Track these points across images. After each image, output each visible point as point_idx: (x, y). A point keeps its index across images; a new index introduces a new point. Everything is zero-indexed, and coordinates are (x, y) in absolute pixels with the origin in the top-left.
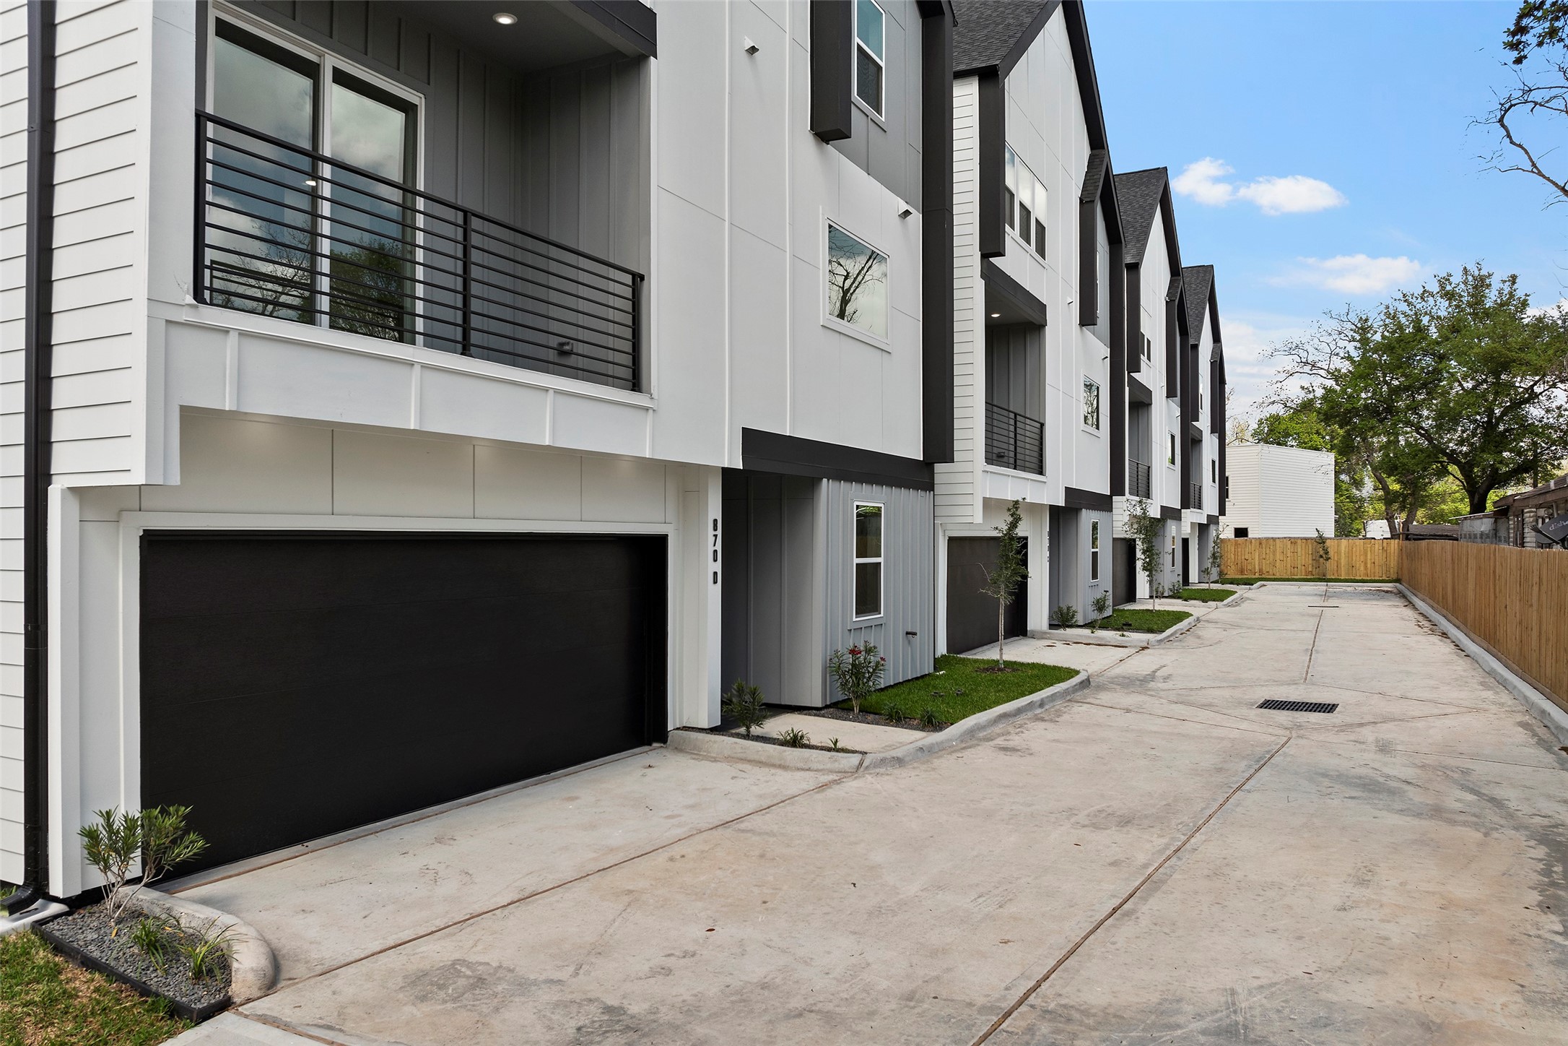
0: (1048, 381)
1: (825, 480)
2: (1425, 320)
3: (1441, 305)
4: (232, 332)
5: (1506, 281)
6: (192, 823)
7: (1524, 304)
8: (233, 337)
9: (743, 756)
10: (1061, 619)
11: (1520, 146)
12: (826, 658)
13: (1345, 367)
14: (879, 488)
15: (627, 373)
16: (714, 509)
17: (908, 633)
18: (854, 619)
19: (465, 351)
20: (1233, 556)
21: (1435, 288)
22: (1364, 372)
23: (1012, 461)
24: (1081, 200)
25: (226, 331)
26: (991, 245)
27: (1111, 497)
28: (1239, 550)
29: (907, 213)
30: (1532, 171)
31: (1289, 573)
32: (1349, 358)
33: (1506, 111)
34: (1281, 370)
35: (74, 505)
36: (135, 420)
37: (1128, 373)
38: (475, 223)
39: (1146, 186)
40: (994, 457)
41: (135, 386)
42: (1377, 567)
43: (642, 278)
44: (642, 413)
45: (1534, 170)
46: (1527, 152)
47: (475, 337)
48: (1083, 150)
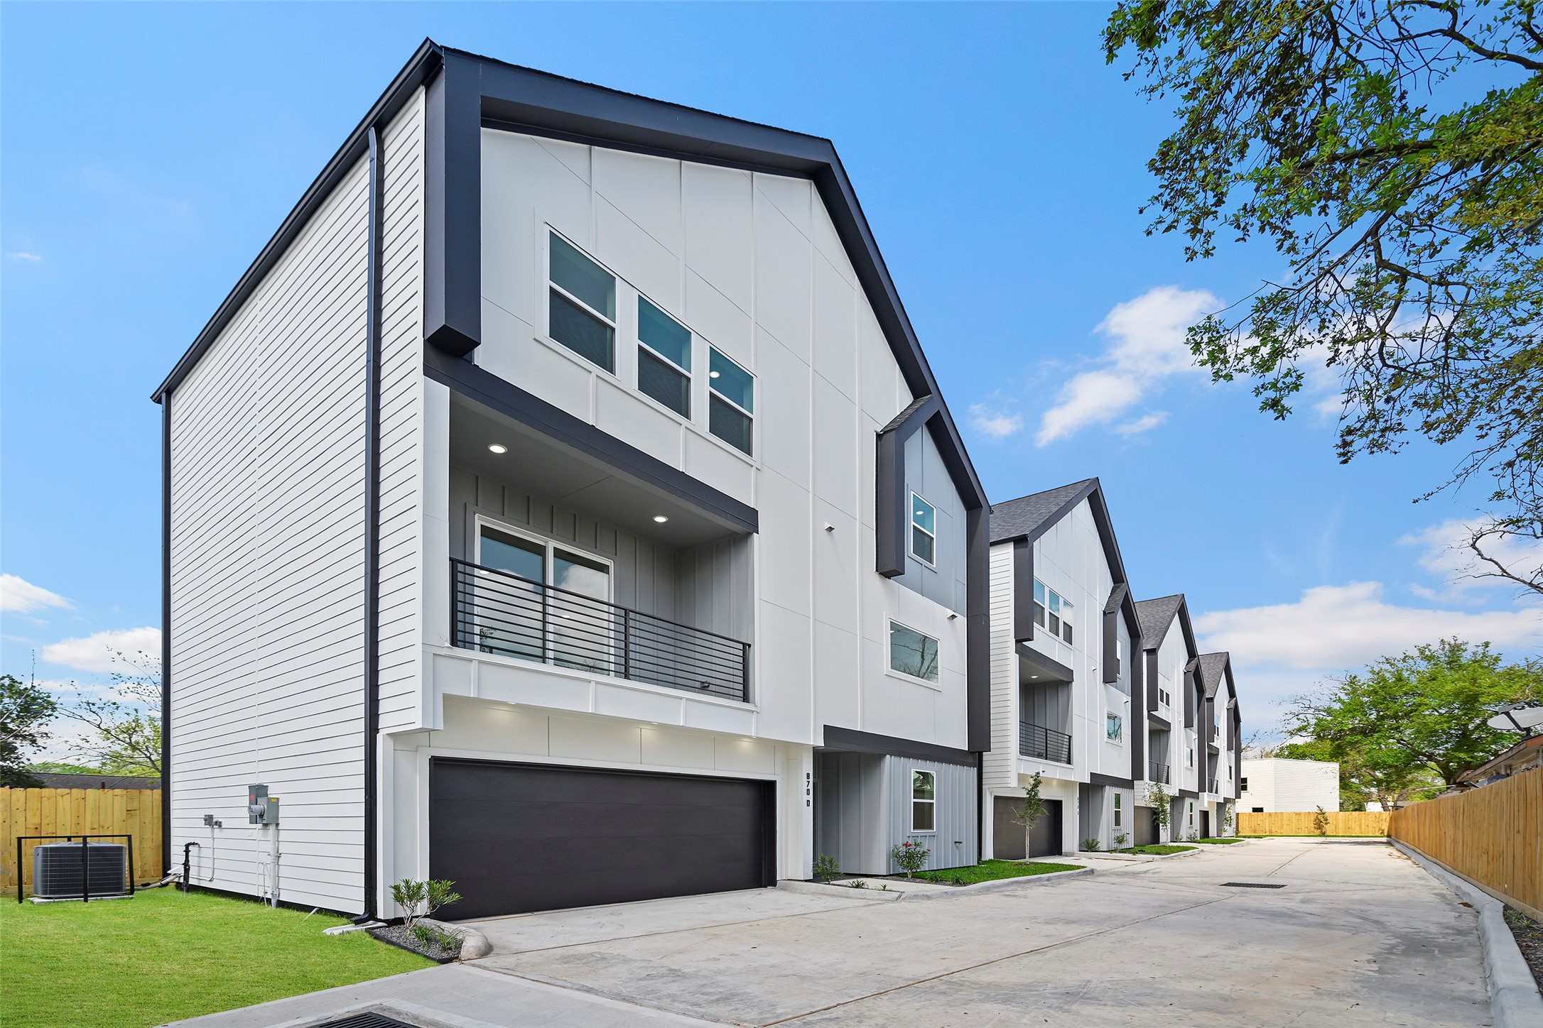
0: (1075, 712)
1: (888, 756)
2: (1405, 674)
3: (1421, 664)
4: (474, 661)
5: (1479, 646)
6: (453, 890)
7: (1497, 660)
8: (475, 664)
9: (823, 892)
10: (1089, 846)
11: (1491, 560)
12: (890, 848)
13: (1337, 706)
14: (932, 763)
15: (741, 694)
16: (808, 766)
17: (955, 842)
18: (912, 831)
19: (626, 677)
20: (1247, 823)
21: (1416, 653)
22: (1353, 708)
23: (1044, 755)
24: (1104, 612)
25: (471, 660)
26: (1023, 635)
27: (1132, 781)
28: (1253, 819)
29: (953, 617)
30: (1503, 575)
31: (1294, 831)
32: (1340, 700)
33: (1477, 539)
34: (1288, 713)
35: (390, 742)
36: (417, 700)
37: (1148, 712)
38: (632, 615)
39: (1167, 606)
40: (1027, 749)
41: (416, 684)
42: (1370, 828)
43: (750, 646)
44: (750, 714)
45: (1504, 574)
46: (1496, 563)
47: (632, 671)
48: (1105, 582)
